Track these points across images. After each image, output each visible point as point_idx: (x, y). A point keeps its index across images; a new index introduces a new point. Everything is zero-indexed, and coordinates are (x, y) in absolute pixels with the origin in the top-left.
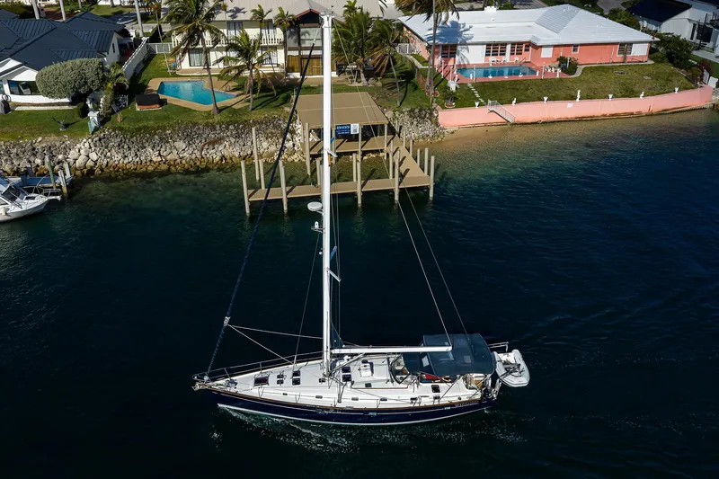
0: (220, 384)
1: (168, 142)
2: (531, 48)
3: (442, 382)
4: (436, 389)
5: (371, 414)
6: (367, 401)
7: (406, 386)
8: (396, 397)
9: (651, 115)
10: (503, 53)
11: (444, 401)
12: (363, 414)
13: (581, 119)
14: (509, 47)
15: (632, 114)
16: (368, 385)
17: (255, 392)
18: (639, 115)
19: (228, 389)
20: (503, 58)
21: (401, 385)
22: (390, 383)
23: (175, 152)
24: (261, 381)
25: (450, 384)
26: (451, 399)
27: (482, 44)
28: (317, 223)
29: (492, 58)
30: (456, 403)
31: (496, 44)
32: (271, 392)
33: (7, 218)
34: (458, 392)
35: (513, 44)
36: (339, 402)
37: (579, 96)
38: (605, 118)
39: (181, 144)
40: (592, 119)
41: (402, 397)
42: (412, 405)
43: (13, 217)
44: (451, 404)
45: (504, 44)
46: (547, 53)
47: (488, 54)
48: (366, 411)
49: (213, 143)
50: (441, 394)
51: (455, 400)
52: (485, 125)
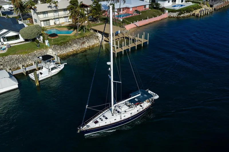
0: (85, 128)
1: (72, 45)
2: (126, 9)
3: (141, 104)
4: (141, 106)
6: (128, 115)
7: (134, 108)
8: (133, 112)
9: (160, 20)
13: (149, 23)
14: (122, 9)
16: (125, 112)
17: (97, 125)
18: (158, 21)
19: (88, 128)
21: (133, 108)
22: (130, 109)
24: (96, 122)
25: (143, 104)
26: (145, 107)
27: (116, 9)
34: (146, 105)
36: (121, 118)
37: (148, 18)
38: (153, 22)
39: (75, 45)
40: (151, 23)
41: (135, 111)
42: (138, 112)
46: (131, 10)
48: (129, 118)
49: (84, 43)
50: (143, 107)
52: (134, 28)
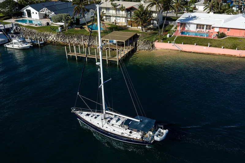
0: (78, 112)
1: (73, 38)
3: (134, 131)
4: (131, 132)
5: (109, 133)
7: (123, 129)
8: (118, 131)
10: (203, 28)
11: (131, 137)
12: (107, 133)
13: (208, 54)
14: (205, 26)
15: (232, 55)
16: (113, 125)
17: (84, 117)
19: (79, 114)
20: (203, 30)
22: (119, 126)
23: (73, 41)
24: (88, 115)
25: (136, 133)
26: (134, 137)
27: (195, 24)
28: (99, 69)
29: (199, 30)
30: (135, 139)
31: (200, 25)
32: (88, 119)
33: (18, 48)
34: (136, 135)
35: (207, 25)
36: (103, 127)
37: (209, 45)
38: (219, 55)
40: (213, 54)
41: (120, 131)
42: (121, 135)
43: (20, 48)
44: (133, 139)
45: (204, 25)
46: (216, 30)
47: (197, 28)
50: (131, 135)
51: (135, 138)
52: (171, 50)
